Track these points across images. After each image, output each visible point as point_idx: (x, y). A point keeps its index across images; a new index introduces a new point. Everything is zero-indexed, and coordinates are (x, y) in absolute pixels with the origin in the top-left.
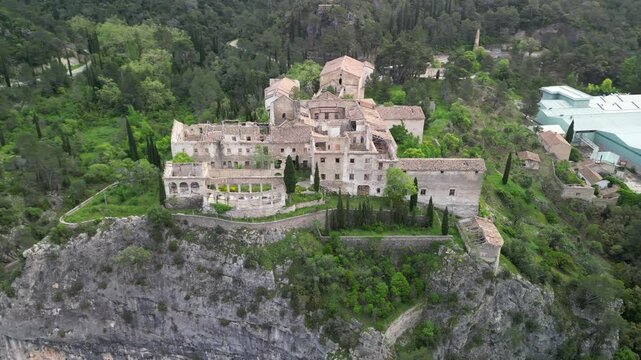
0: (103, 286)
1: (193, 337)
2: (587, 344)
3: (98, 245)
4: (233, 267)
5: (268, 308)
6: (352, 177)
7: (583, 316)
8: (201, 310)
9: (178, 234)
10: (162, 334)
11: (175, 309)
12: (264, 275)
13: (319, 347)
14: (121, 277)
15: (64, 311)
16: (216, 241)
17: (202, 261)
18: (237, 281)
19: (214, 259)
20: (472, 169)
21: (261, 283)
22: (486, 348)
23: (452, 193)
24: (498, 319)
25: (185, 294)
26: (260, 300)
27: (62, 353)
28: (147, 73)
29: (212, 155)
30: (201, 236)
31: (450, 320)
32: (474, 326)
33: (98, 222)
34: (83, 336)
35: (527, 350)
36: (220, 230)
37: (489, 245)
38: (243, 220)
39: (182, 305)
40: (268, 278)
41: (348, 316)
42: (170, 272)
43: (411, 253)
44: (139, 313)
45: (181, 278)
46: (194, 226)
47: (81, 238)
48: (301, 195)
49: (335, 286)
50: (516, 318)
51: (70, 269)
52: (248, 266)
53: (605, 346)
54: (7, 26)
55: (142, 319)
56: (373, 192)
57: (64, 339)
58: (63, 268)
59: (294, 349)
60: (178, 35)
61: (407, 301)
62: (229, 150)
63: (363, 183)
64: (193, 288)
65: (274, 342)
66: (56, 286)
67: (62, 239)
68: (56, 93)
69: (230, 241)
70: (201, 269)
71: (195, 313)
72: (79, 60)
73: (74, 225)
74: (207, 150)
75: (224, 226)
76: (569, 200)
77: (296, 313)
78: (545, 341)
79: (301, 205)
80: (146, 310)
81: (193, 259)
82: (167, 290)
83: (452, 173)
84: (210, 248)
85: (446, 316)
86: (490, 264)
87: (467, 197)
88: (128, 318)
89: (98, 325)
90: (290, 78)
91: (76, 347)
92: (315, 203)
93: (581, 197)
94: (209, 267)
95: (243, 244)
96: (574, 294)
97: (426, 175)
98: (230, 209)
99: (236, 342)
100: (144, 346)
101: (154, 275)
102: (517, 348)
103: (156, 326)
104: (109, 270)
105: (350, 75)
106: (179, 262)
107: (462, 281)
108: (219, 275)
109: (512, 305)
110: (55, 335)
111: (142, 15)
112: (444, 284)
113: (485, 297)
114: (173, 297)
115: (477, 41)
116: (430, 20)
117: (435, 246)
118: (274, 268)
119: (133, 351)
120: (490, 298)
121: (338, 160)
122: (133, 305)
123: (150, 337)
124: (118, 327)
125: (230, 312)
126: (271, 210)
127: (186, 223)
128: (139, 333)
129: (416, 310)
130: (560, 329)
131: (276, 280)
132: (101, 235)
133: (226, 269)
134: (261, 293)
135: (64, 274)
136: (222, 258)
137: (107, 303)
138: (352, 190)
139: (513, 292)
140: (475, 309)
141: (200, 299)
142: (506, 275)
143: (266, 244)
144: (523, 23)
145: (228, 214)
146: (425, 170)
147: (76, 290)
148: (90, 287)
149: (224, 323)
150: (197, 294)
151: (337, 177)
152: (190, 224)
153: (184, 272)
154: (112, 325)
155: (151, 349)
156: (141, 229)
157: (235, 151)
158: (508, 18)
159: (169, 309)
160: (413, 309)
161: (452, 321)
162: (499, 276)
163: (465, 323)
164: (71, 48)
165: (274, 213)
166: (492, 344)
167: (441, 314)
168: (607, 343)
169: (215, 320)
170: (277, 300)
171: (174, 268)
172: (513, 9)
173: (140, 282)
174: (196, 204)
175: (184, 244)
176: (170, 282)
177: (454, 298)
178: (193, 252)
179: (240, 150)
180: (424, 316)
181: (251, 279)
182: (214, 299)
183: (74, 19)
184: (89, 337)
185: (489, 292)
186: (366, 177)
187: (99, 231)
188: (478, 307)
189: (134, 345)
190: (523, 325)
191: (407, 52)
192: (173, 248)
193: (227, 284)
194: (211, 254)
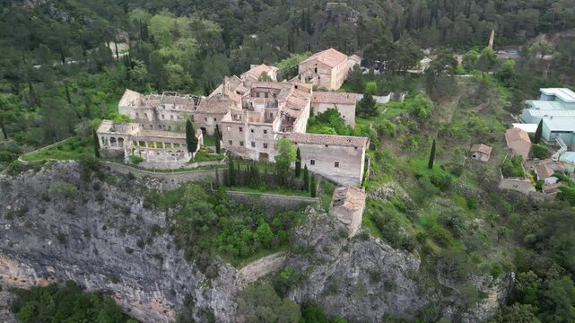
0: (43, 212)
1: (109, 260)
2: (450, 311)
3: (42, 180)
4: (137, 207)
5: (159, 241)
6: (253, 144)
7: (448, 285)
8: (114, 239)
9: (102, 177)
10: (88, 255)
11: (96, 236)
12: (158, 215)
13: (193, 277)
14: (57, 206)
15: (13, 227)
16: (128, 186)
17: (116, 200)
18: (139, 218)
19: (125, 199)
20: (352, 146)
21: (155, 221)
22: (342, 298)
23: (337, 165)
24: (356, 275)
25: (102, 225)
26: (154, 235)
27: (16, 261)
28: (172, 57)
29: (151, 120)
30: (118, 180)
31: (307, 269)
32: (330, 277)
33: (45, 162)
34: (28, 249)
35: (386, 307)
36: (131, 177)
37: (344, 208)
38: (152, 170)
39: (101, 233)
40: (160, 218)
41: (213, 253)
42: (94, 207)
43: (284, 210)
44: (71, 237)
45: (101, 212)
46: (114, 172)
47: (29, 173)
48: (207, 156)
49: (205, 228)
50: (375, 277)
51: (19, 196)
52: (146, 207)
53: (466, 314)
54: (73, 15)
55: (72, 242)
56: (272, 159)
57: (13, 249)
58: (14, 194)
59: (177, 277)
60: (212, 26)
61: (267, 247)
62: (163, 116)
63: (263, 151)
64: (109, 221)
65: (165, 271)
66: (9, 207)
67: (14, 172)
68: (100, 70)
69: (138, 186)
70: (116, 207)
71: (109, 240)
72: (130, 45)
73: (26, 163)
74: (146, 115)
75: (135, 174)
76: (505, 191)
77: (178, 248)
78: (405, 302)
79: (203, 164)
80: (76, 235)
81: (110, 198)
82: (91, 220)
83: (335, 147)
84: (124, 191)
85: (305, 265)
86: (346, 225)
87: (350, 170)
88: (62, 239)
89: (39, 241)
90: (267, 65)
91: (25, 257)
92: (216, 163)
93: (518, 189)
94: (122, 205)
95: (146, 188)
96: (440, 265)
97: (314, 148)
98: (142, 160)
99: (139, 268)
100: (75, 263)
101: (81, 207)
102: (375, 303)
103: (83, 248)
104: (48, 200)
105: (324, 65)
106: (100, 199)
107: (320, 237)
108: (128, 212)
109: (370, 265)
110: (6, 244)
111: (189, 9)
112: (305, 237)
113: (341, 253)
114: (95, 227)
115: (491, 42)
116: (445, 20)
117: (304, 205)
118: (167, 210)
119: (68, 267)
120: (346, 255)
121: (241, 129)
122: (65, 229)
123: (79, 256)
124: (54, 246)
125: (132, 242)
126: (176, 164)
127: (109, 169)
128: (71, 252)
129: (279, 256)
130: (420, 293)
131: (167, 220)
132: (44, 171)
133: (133, 208)
134: (156, 229)
135: (15, 199)
136: (131, 199)
137: (46, 225)
138: (255, 156)
139: (371, 253)
140: (331, 262)
141: (113, 229)
142: (364, 237)
143: (164, 191)
144: (543, 26)
145: (141, 164)
146: (312, 143)
147: (23, 212)
148: (33, 212)
149: (130, 251)
150: (112, 226)
151: (242, 144)
152: (112, 170)
153: (103, 208)
154: (50, 243)
155: (80, 266)
156: (75, 170)
157: (167, 117)
158: (526, 21)
159: (92, 235)
160: (275, 255)
161: (310, 270)
162: (356, 237)
163: (319, 272)
164: (124, 35)
165: (178, 167)
166: (348, 295)
167: (300, 263)
168: (469, 312)
169: (123, 248)
170: (165, 236)
171: (96, 203)
172: (536, 13)
173: (71, 211)
174: (120, 156)
175: (105, 185)
176: (92, 214)
177: (312, 250)
178: (111, 192)
179: (172, 117)
180: (286, 263)
181: (148, 216)
182: (123, 231)
183: (134, 11)
184: (32, 250)
185: (345, 249)
186: (266, 146)
187: (43, 169)
188: (335, 261)
189: (67, 262)
190: (380, 284)
191: (392, 48)
192: (97, 188)
193: (133, 220)
194: (123, 195)
